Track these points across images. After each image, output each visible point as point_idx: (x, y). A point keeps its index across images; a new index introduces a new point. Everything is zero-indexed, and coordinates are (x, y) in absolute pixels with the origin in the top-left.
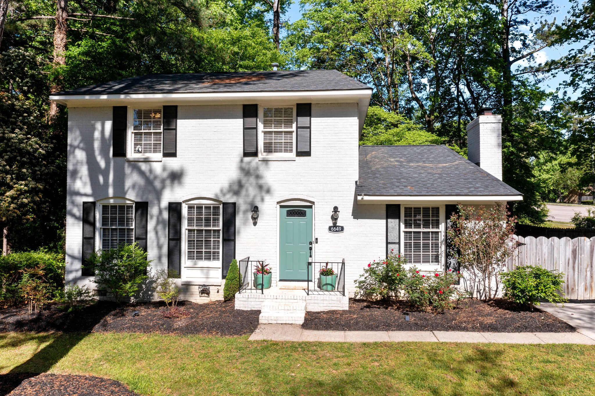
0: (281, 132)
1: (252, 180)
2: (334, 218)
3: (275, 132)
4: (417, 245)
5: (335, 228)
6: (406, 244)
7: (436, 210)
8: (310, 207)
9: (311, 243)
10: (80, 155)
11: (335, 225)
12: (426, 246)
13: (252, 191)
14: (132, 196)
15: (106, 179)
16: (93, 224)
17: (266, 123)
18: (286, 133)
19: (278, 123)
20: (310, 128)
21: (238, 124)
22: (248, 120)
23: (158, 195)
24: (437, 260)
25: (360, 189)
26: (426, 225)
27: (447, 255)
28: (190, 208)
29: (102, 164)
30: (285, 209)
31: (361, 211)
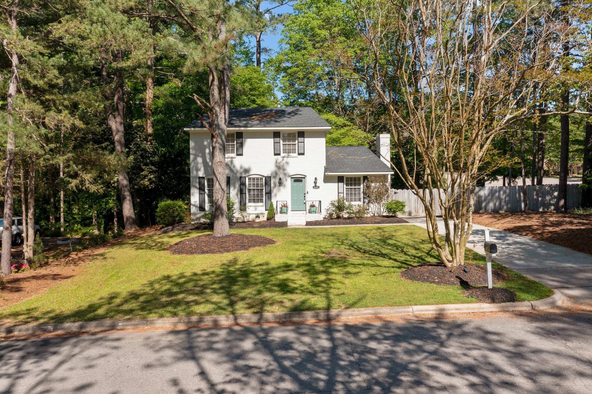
0: (290, 144)
2: (315, 183)
3: (288, 144)
4: (351, 194)
5: (316, 187)
6: (346, 193)
7: (359, 179)
8: (304, 178)
9: (305, 194)
11: (316, 186)
12: (355, 194)
17: (284, 141)
18: (293, 144)
19: (289, 140)
20: (304, 142)
21: (271, 141)
22: (276, 139)
23: (235, 174)
24: (360, 200)
25: (326, 169)
26: (355, 185)
27: (364, 198)
28: (249, 179)
30: (293, 179)
31: (327, 179)
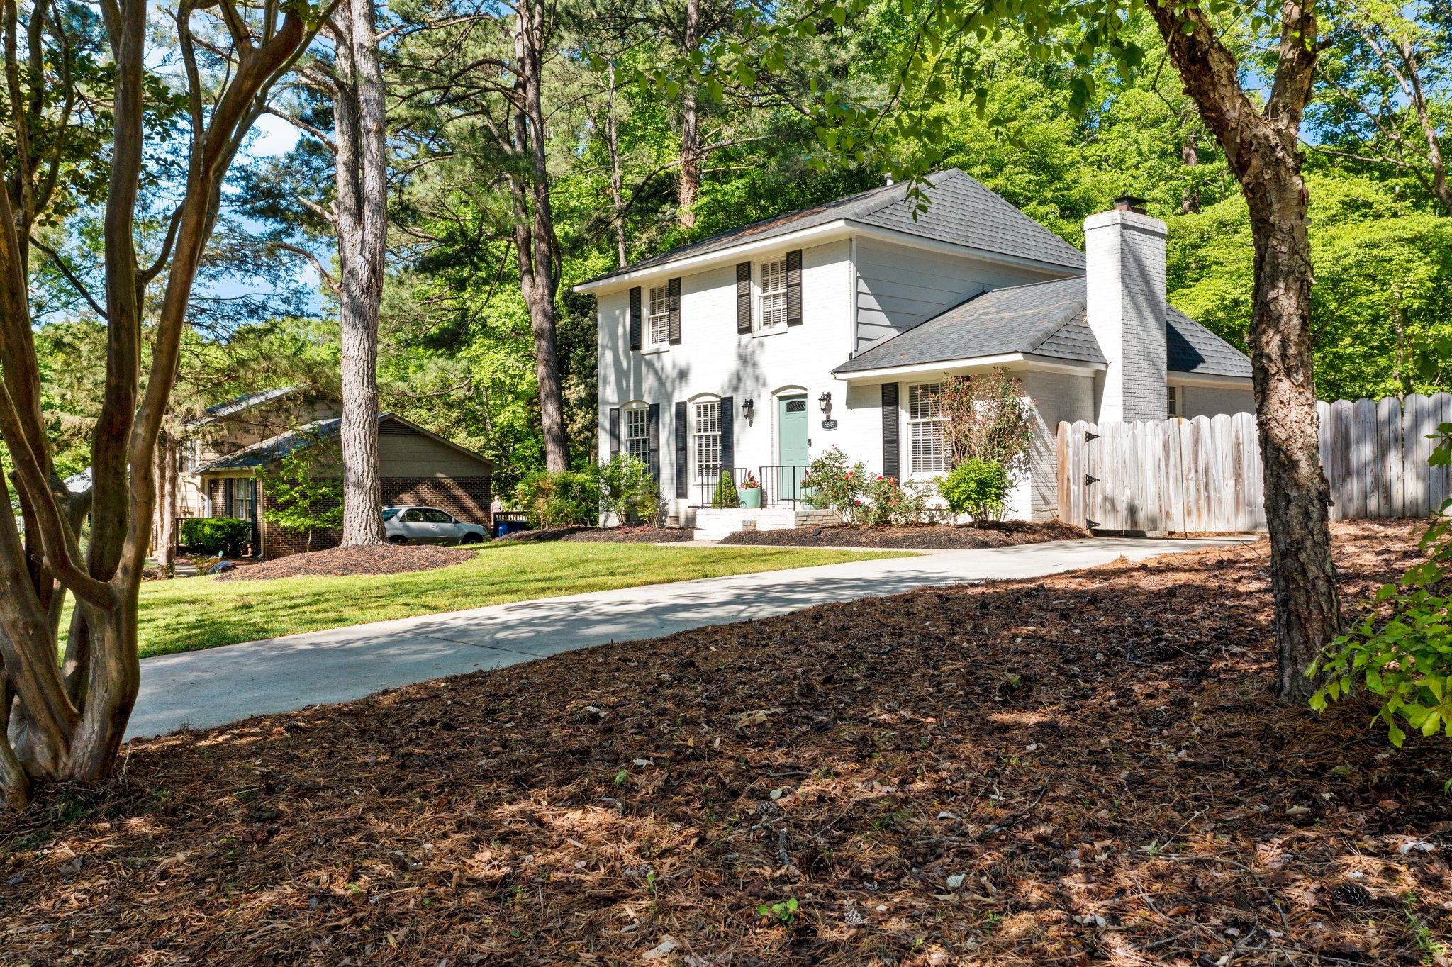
0: (778, 296)
1: (749, 369)
3: (772, 296)
4: (927, 444)
5: (829, 424)
8: (805, 396)
10: (609, 356)
12: (937, 444)
13: (749, 384)
14: (648, 400)
15: (628, 383)
16: (618, 438)
17: (765, 286)
18: (783, 295)
19: (774, 284)
20: (800, 284)
21: (729, 293)
22: (742, 284)
23: (669, 397)
25: (854, 363)
26: (936, 412)
28: (696, 408)
29: (625, 365)
30: (784, 403)
31: (857, 397)
